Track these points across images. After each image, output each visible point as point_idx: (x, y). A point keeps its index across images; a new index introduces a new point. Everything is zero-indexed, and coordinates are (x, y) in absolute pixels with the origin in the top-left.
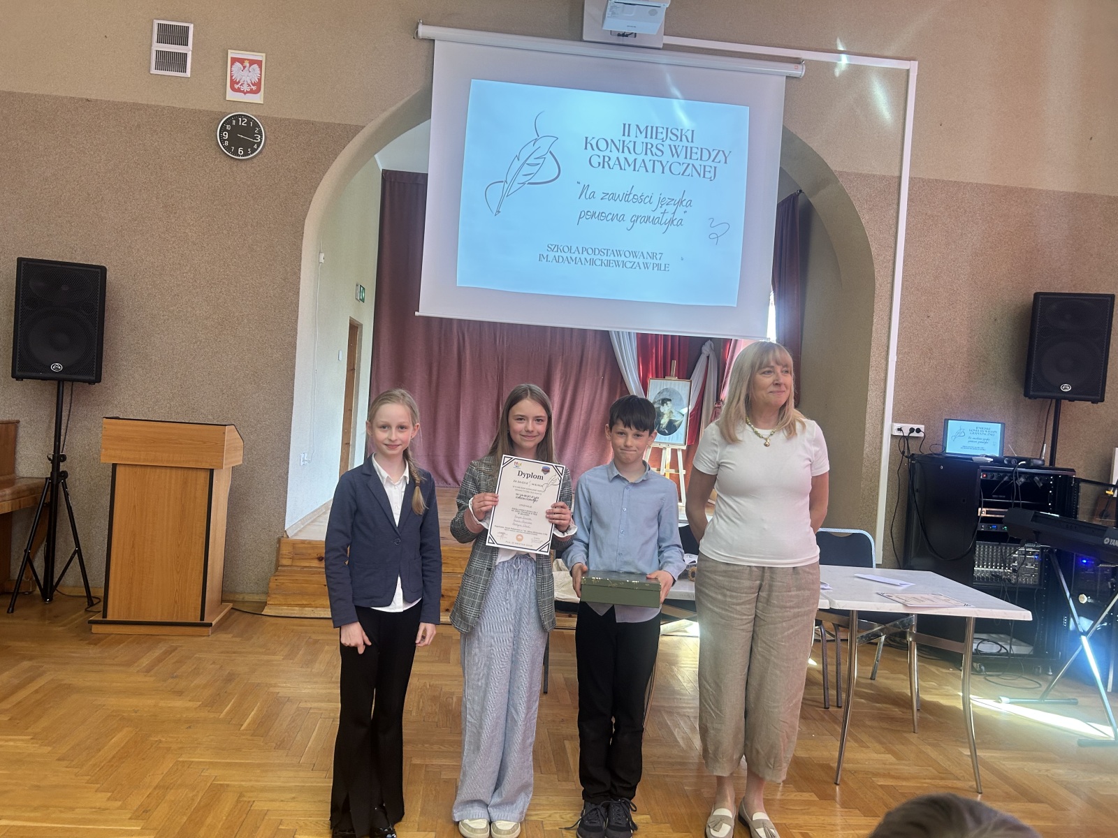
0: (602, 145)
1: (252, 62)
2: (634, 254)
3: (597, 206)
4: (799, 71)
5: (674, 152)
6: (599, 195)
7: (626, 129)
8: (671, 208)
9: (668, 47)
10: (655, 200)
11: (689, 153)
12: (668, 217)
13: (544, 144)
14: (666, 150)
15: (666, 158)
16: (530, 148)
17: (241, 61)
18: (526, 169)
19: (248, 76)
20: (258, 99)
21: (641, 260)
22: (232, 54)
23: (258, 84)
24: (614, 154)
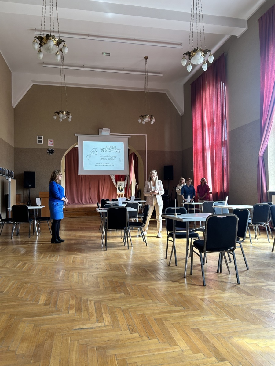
0: (103, 149)
1: (52, 141)
2: (109, 164)
3: (103, 157)
4: (130, 137)
5: (113, 149)
6: (103, 156)
7: (106, 147)
8: (114, 157)
9: (111, 135)
10: (111, 156)
11: (116, 149)
12: (113, 158)
13: (95, 150)
14: (112, 149)
15: (112, 150)
16: (92, 151)
17: (50, 141)
18: (92, 153)
19: (51, 143)
20: (53, 146)
21: (110, 165)
22: (49, 140)
23: (53, 144)
24: (105, 150)
